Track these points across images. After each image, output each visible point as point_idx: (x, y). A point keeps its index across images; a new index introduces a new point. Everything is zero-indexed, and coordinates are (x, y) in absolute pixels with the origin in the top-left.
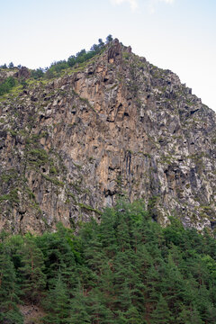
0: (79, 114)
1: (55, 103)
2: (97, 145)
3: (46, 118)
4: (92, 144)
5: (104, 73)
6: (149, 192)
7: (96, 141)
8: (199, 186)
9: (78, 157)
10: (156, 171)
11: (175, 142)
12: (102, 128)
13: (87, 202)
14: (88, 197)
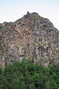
0: (15, 35)
1: (7, 33)
2: (19, 43)
3: (4, 38)
4: (18, 43)
5: (23, 23)
6: (33, 55)
7: (19, 42)
8: (49, 52)
9: (13, 47)
10: (36, 49)
11: (44, 39)
12: (21, 38)
13: (14, 59)
14: (14, 58)
